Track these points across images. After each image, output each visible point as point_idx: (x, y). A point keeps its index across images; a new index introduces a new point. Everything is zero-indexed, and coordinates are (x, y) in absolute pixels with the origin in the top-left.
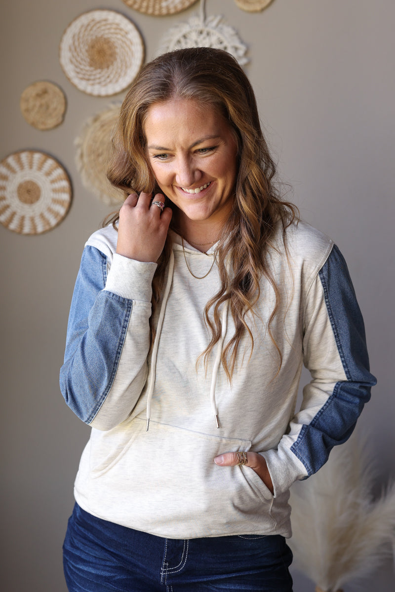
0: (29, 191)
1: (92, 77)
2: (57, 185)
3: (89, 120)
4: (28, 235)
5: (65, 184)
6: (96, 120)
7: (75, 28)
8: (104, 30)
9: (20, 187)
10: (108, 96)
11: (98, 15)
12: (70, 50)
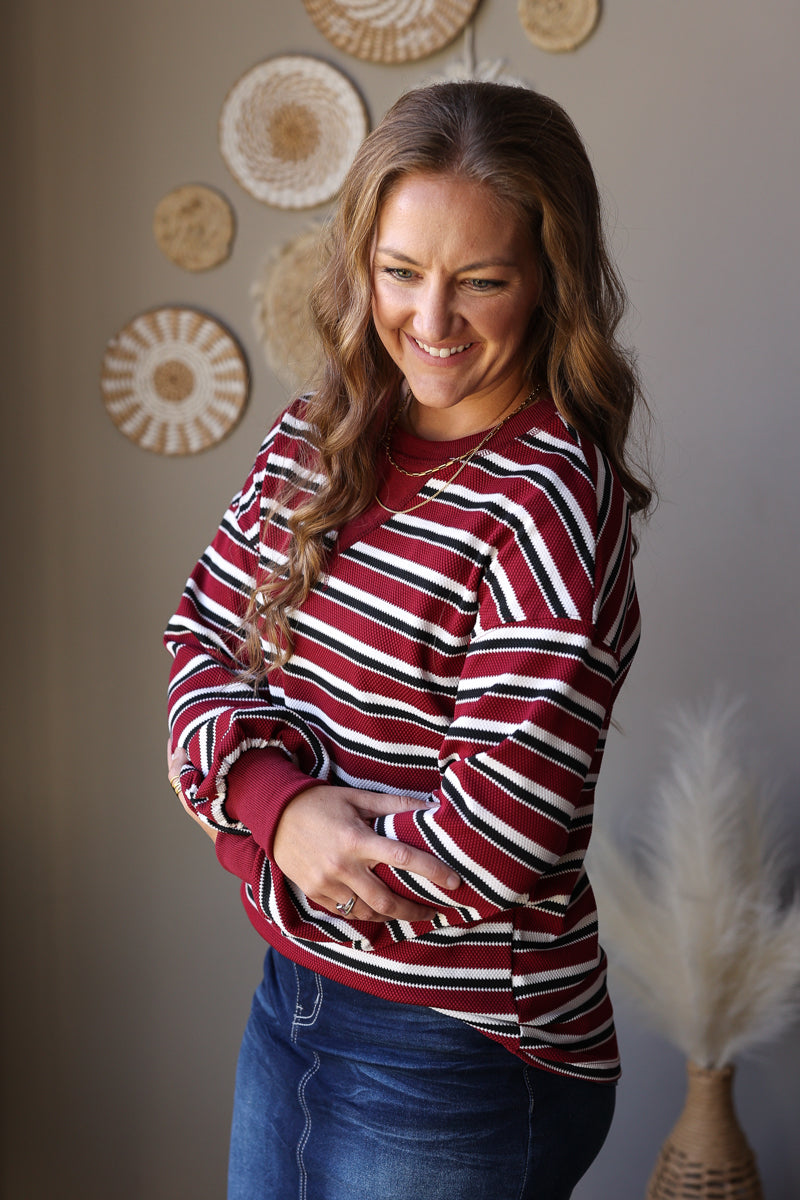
0: (173, 379)
2: (222, 368)
3: (275, 251)
4: (175, 456)
5: (235, 364)
6: (287, 249)
7: (246, 90)
8: (297, 92)
9: (159, 372)
10: (306, 209)
11: (285, 66)
12: (238, 129)
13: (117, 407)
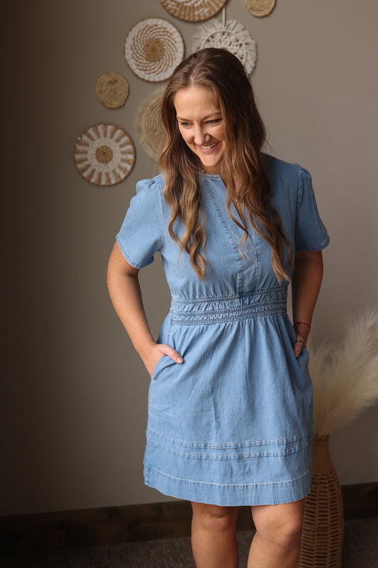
0: (104, 153)
1: (149, 68)
2: (124, 149)
4: (104, 187)
5: (129, 147)
7: (134, 32)
8: (155, 33)
9: (98, 151)
10: (160, 82)
11: (150, 22)
12: (131, 48)
13: (80, 166)
